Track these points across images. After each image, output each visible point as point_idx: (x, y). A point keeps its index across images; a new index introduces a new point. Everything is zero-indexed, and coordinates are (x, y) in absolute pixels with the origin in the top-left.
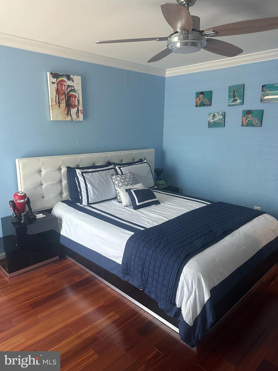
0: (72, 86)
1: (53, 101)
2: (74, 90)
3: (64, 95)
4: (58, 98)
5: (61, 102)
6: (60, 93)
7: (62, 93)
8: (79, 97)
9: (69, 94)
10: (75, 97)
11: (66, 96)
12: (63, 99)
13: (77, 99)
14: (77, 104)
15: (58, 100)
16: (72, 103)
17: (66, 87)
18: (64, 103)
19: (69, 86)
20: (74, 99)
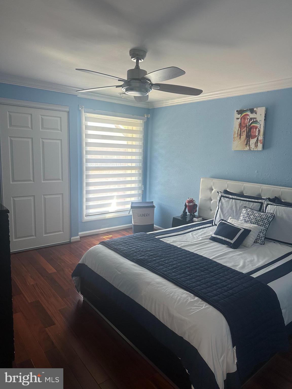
0: (254, 118)
1: (236, 133)
2: (256, 122)
3: (246, 127)
4: (240, 131)
5: (242, 134)
6: (242, 126)
7: (244, 126)
8: (260, 128)
9: (250, 126)
10: (256, 128)
11: (248, 129)
12: (244, 131)
13: (258, 130)
14: (257, 134)
15: (239, 133)
16: (252, 134)
17: (248, 120)
18: (245, 134)
19: (251, 119)
20: (255, 130)
